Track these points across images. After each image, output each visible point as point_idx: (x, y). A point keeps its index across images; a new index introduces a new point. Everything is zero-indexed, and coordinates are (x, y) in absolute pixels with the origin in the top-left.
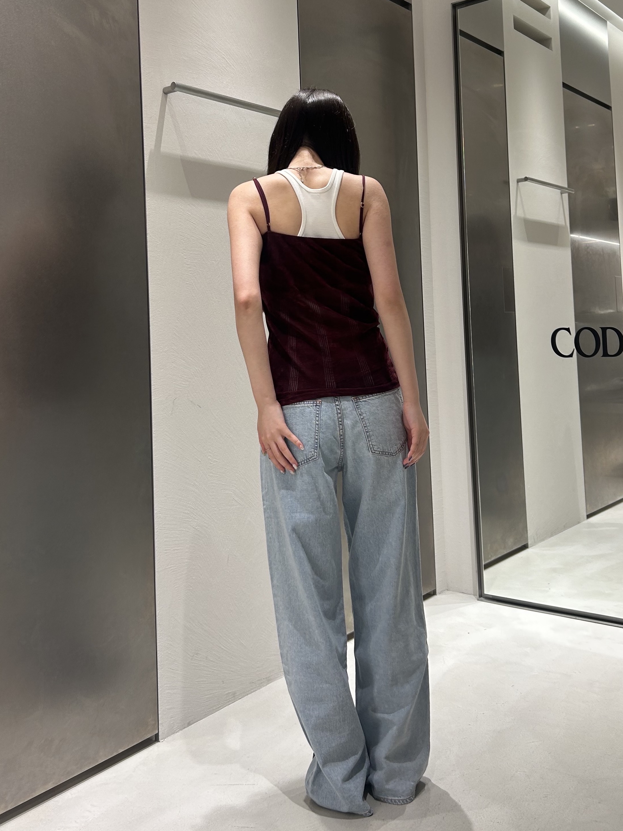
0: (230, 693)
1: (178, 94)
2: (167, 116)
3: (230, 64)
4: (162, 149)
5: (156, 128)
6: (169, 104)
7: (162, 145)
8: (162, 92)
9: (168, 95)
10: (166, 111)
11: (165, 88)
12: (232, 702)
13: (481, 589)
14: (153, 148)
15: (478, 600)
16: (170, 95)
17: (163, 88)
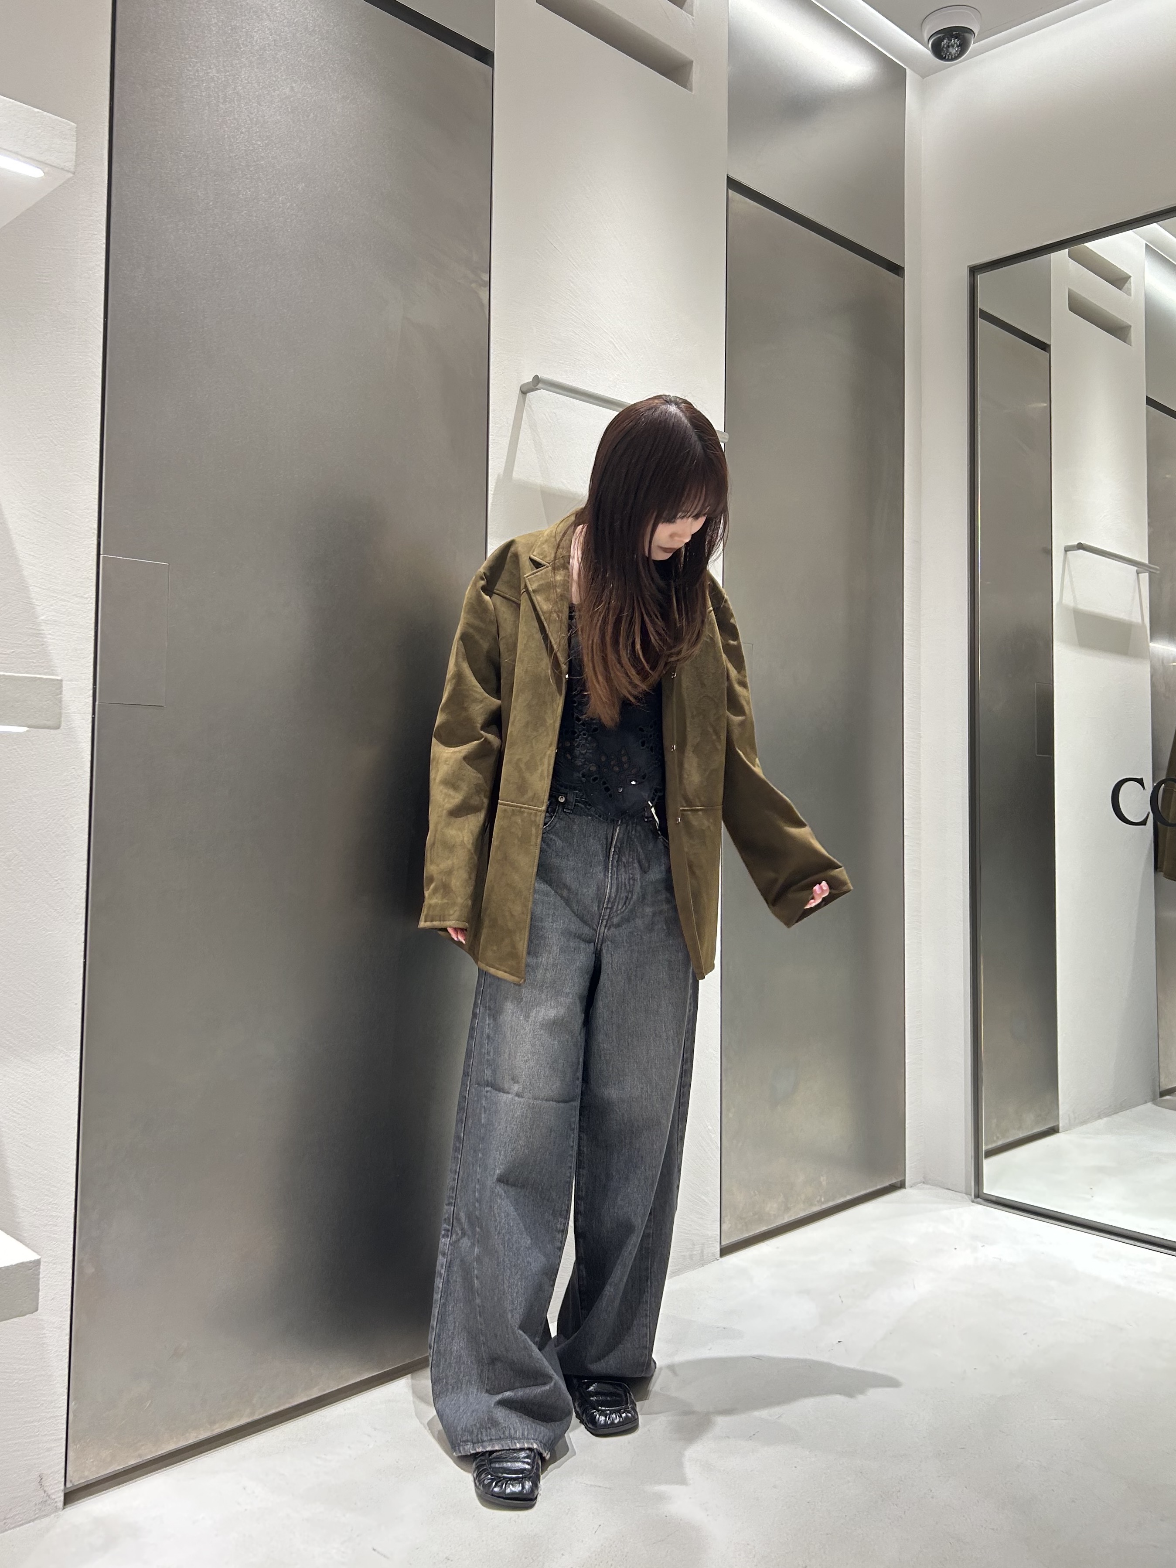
1: (542, 393)
2: (524, 425)
3: (621, 352)
4: (515, 475)
5: (508, 443)
6: (529, 409)
7: (515, 468)
8: (518, 391)
9: (528, 394)
10: (523, 419)
11: (523, 384)
13: (979, 1188)
14: (502, 473)
15: (973, 1202)
16: (530, 395)
17: (520, 385)
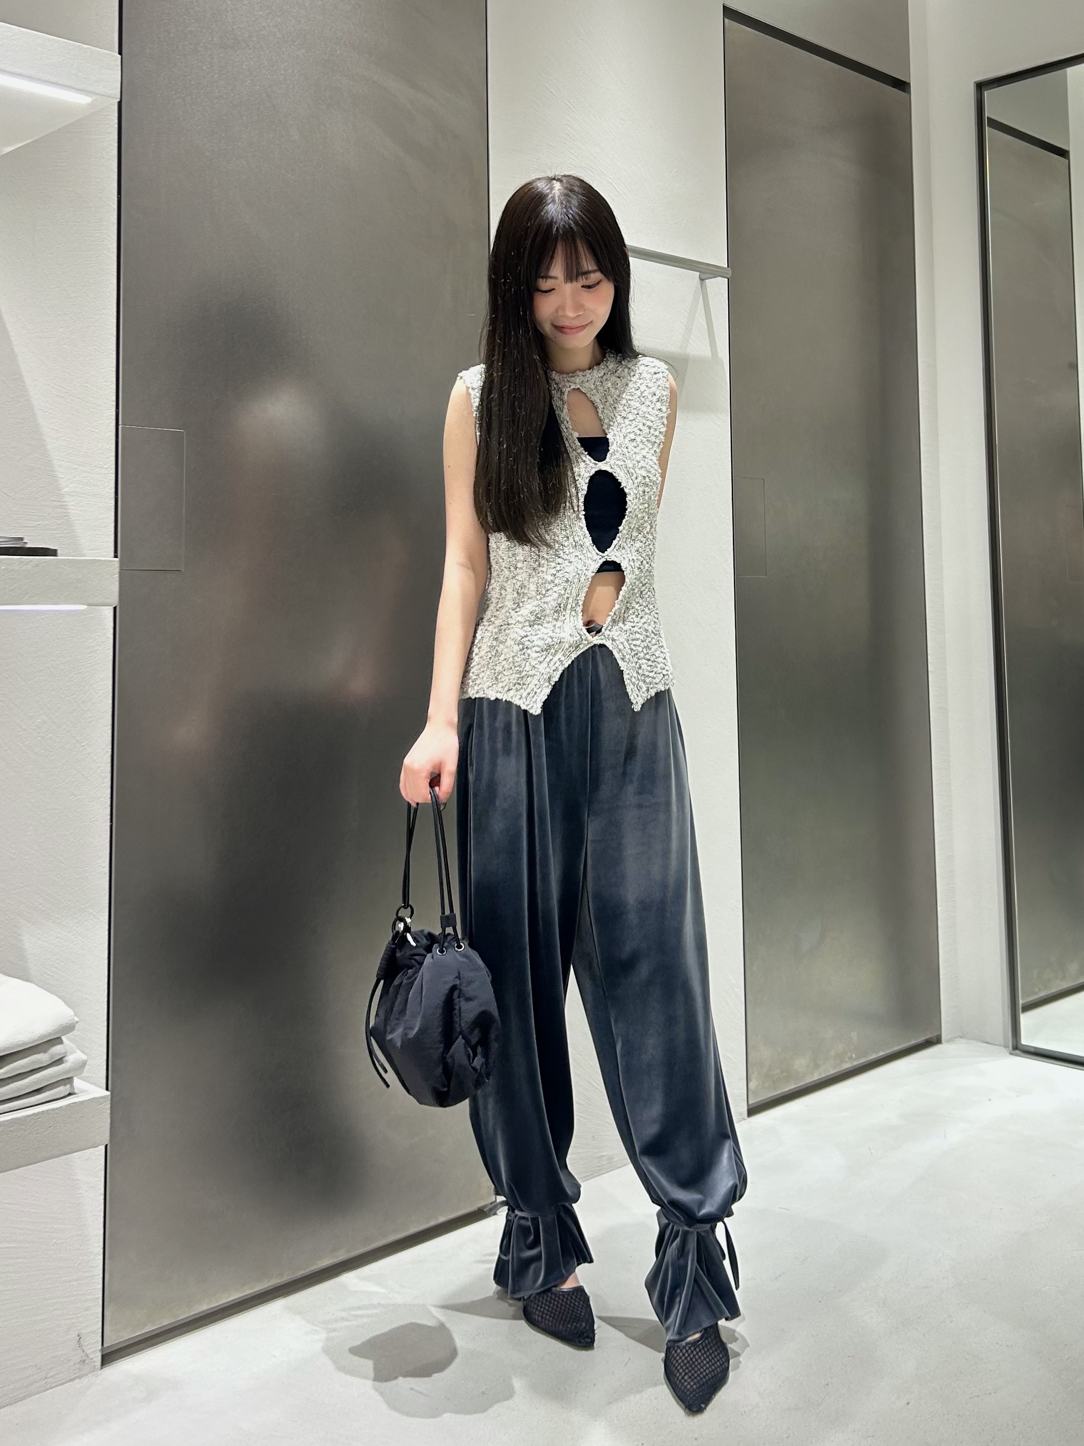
0: (602, 1156)
12: (606, 1171)
13: (1016, 1039)
15: (1010, 1053)
